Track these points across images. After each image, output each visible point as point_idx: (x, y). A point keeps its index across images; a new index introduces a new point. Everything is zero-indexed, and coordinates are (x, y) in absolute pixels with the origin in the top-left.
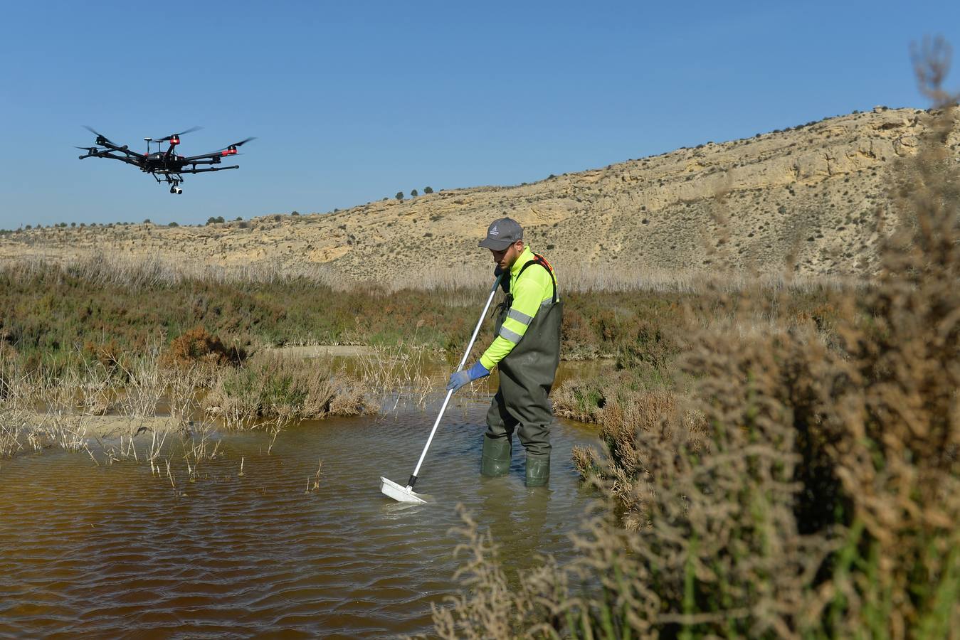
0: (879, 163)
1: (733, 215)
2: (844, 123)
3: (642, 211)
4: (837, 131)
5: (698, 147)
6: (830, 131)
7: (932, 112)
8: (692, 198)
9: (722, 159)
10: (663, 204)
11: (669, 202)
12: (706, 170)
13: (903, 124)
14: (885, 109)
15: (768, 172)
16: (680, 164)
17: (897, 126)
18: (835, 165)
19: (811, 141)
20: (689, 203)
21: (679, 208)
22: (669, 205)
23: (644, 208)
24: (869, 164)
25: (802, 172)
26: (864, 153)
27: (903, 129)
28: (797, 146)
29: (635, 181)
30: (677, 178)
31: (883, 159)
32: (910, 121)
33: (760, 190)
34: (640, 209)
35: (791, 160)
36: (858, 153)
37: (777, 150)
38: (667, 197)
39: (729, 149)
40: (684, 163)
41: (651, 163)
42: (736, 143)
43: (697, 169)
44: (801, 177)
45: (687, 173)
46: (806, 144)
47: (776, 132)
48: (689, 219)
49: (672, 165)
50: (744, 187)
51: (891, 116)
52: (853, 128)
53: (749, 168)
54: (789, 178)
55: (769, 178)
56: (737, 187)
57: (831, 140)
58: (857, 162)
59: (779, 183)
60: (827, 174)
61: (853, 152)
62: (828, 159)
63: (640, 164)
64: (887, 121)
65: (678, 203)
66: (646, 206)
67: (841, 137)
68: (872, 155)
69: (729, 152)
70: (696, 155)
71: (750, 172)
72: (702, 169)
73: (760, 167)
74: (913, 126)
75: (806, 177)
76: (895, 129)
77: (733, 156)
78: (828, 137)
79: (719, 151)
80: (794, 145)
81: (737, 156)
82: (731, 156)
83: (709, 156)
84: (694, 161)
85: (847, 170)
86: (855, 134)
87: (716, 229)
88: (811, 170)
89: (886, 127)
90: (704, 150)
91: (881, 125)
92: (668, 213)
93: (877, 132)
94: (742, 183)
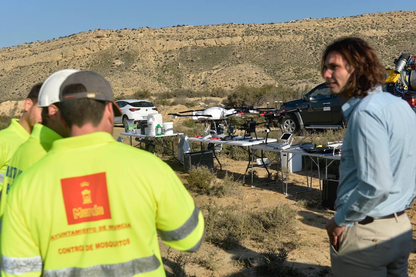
0: (92, 52)
1: (33, 73)
2: (83, 35)
3: (3, 71)
4: (80, 38)
5: (30, 43)
6: (78, 38)
7: (118, 31)
8: (23, 65)
9: (38, 49)
10: (12, 68)
11: (14, 67)
12: (31, 53)
13: (104, 37)
14: (99, 29)
15: (52, 55)
16: (22, 50)
17: (102, 37)
18: (75, 53)
19: (70, 42)
20: (21, 68)
21: (17, 70)
22: (14, 68)
23: (3, 70)
24: (88, 53)
25: (64, 55)
26: (87, 48)
27: (104, 38)
28: (65, 44)
29: (4, 57)
30: (20, 56)
31: (93, 51)
32: (107, 35)
33: (48, 62)
34: (2, 70)
35: (61, 50)
36: (85, 48)
37: (58, 46)
38: (14, 65)
39: (42, 44)
40: (24, 50)
41: (11, 50)
42: (45, 42)
43: (29, 53)
44: (64, 57)
45: (24, 54)
46: (69, 43)
47: (60, 37)
48: (18, 75)
49: (19, 51)
50: (42, 61)
51: (100, 33)
52: (86, 37)
53: (46, 53)
54: (60, 58)
55: (52, 58)
56: (40, 61)
57: (77, 42)
58: (84, 52)
59: (56, 60)
60: (73, 56)
61: (83, 48)
62: (74, 50)
63: (7, 50)
64: (98, 35)
65: (17, 68)
66: (5, 68)
67: (81, 41)
68: (90, 49)
69: (42, 46)
70: (29, 47)
71: (45, 55)
72: (31, 52)
73: (49, 53)
74: (108, 37)
75: (65, 57)
76: (101, 38)
77: (43, 48)
78: (77, 41)
79: (37, 45)
80: (64, 44)
81: (44, 48)
82: (42, 47)
83: (33, 47)
84: (27, 49)
85: (80, 55)
86: (86, 40)
87: (24, 79)
88: (67, 55)
89: (98, 37)
90: (33, 44)
91: (96, 36)
92: (12, 72)
93: (94, 39)
94: (42, 59)
